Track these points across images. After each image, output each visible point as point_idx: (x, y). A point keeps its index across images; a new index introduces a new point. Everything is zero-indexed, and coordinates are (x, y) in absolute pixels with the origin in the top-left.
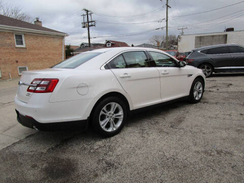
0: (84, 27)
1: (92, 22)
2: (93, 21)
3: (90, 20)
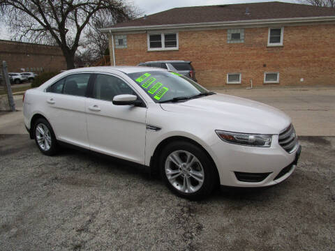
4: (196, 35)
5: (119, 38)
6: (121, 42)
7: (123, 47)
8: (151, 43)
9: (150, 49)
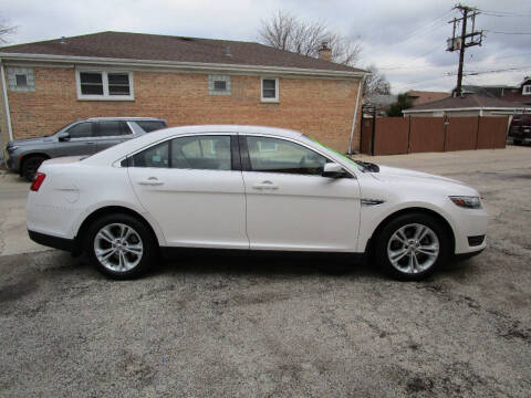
0: (451, 49)
1: (472, 35)
2: (476, 34)
3: (469, 31)
4: (161, 79)
5: (17, 72)
6: (21, 80)
7: (26, 90)
8: (83, 87)
9: (81, 97)
